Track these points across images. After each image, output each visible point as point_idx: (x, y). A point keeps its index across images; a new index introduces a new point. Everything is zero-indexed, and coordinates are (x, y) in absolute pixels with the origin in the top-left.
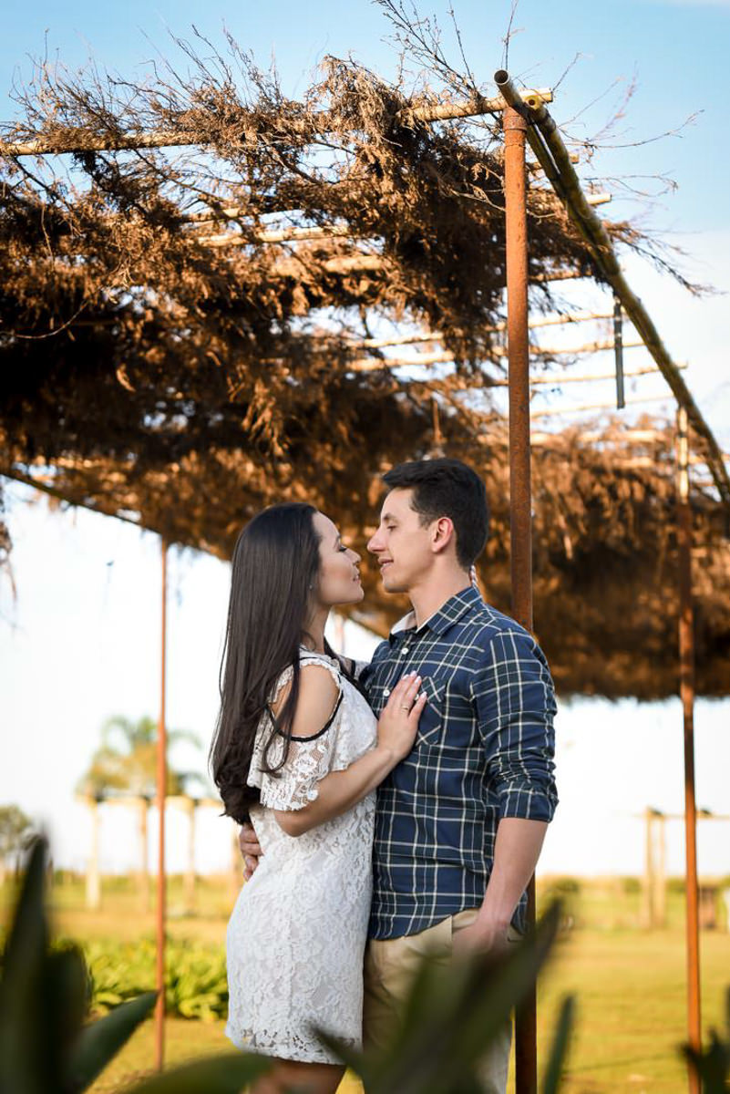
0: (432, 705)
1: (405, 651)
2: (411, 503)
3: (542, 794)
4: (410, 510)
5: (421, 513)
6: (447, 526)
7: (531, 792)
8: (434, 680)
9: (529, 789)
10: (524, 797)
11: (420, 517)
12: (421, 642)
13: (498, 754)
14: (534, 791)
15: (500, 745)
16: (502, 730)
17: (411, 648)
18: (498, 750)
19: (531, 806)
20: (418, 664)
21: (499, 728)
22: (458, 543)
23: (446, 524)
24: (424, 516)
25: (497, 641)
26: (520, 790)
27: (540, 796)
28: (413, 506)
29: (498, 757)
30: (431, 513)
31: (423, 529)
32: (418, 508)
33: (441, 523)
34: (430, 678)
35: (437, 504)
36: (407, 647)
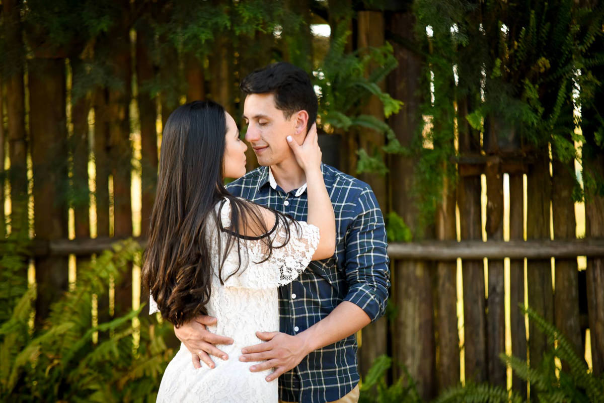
2: (275, 104)
3: (378, 302)
7: (372, 297)
9: (372, 295)
10: (367, 297)
11: (284, 113)
14: (374, 297)
19: (368, 304)
25: (362, 197)
26: (367, 292)
27: (376, 303)
28: (277, 106)
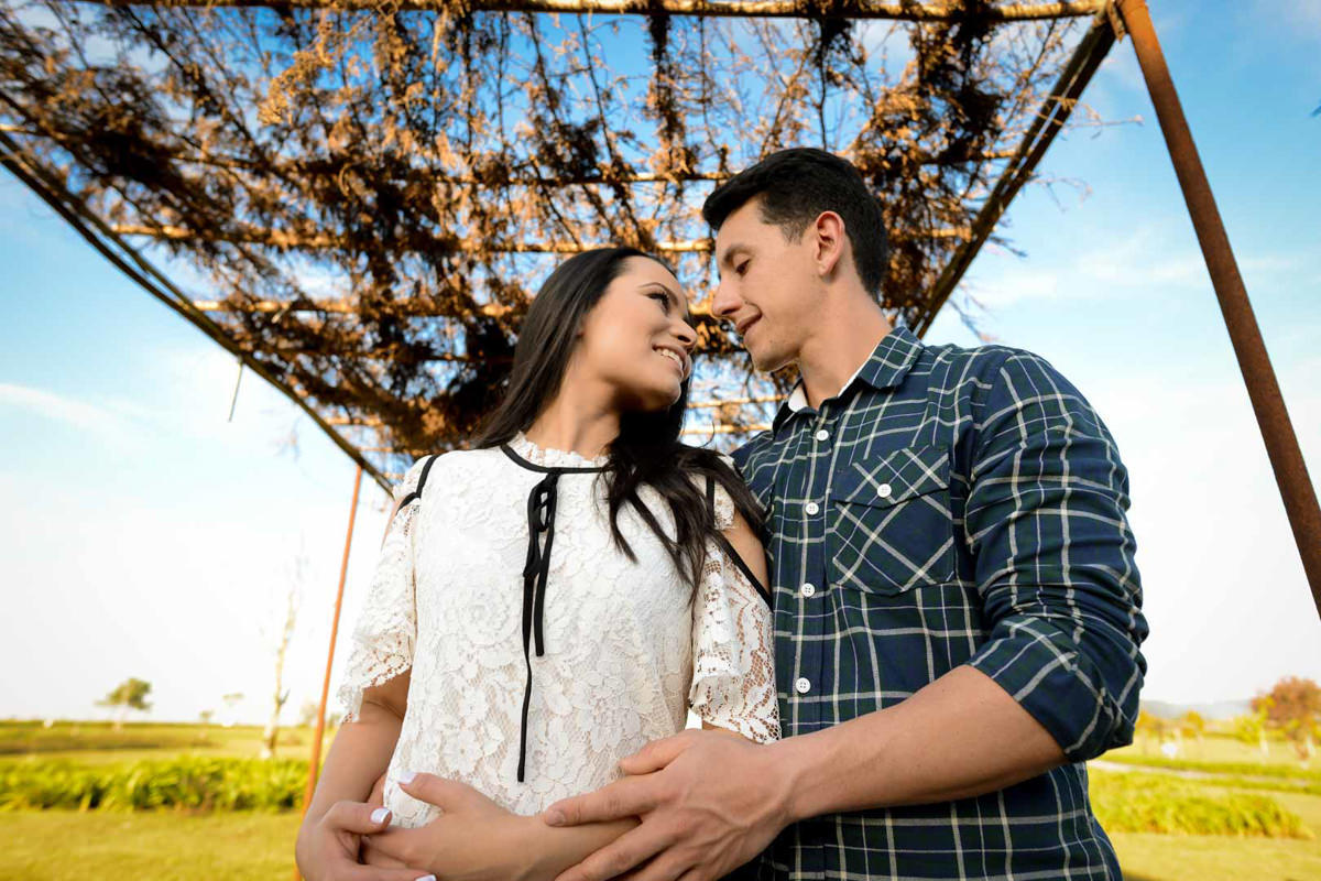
0: (927, 498)
1: (822, 435)
4: (764, 226)
5: (781, 223)
6: (835, 228)
8: (915, 451)
12: (849, 412)
13: (1010, 569)
15: (1014, 551)
16: (1018, 520)
17: (834, 430)
18: (1011, 560)
20: (863, 446)
21: (1014, 515)
22: (856, 254)
23: (830, 224)
24: (786, 225)
29: (1009, 575)
30: (799, 217)
31: (793, 246)
32: (775, 219)
33: (821, 226)
34: (905, 451)
35: (805, 201)
36: (824, 427)
